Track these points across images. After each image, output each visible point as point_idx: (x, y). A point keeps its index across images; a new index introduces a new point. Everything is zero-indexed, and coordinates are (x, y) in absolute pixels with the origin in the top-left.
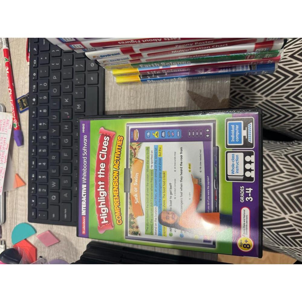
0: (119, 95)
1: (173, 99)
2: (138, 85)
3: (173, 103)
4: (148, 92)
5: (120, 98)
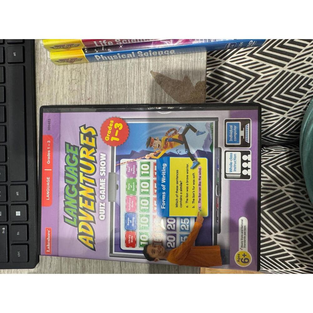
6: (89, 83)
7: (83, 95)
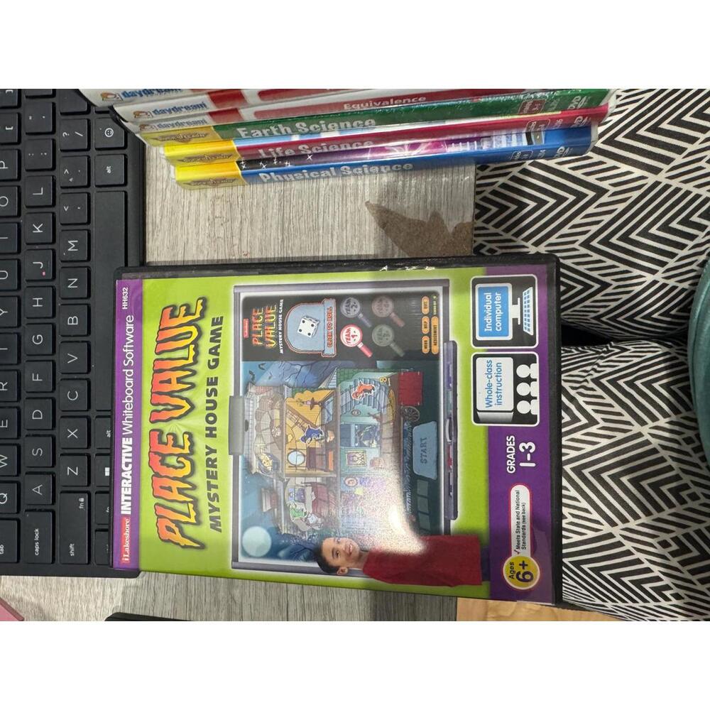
0: (183, 215)
1: (328, 225)
2: (235, 188)
3: (330, 235)
4: (262, 204)
5: (185, 222)
6: (246, 225)
7: (236, 247)
